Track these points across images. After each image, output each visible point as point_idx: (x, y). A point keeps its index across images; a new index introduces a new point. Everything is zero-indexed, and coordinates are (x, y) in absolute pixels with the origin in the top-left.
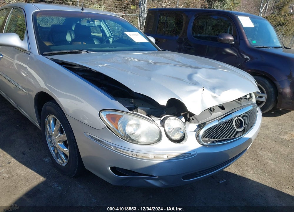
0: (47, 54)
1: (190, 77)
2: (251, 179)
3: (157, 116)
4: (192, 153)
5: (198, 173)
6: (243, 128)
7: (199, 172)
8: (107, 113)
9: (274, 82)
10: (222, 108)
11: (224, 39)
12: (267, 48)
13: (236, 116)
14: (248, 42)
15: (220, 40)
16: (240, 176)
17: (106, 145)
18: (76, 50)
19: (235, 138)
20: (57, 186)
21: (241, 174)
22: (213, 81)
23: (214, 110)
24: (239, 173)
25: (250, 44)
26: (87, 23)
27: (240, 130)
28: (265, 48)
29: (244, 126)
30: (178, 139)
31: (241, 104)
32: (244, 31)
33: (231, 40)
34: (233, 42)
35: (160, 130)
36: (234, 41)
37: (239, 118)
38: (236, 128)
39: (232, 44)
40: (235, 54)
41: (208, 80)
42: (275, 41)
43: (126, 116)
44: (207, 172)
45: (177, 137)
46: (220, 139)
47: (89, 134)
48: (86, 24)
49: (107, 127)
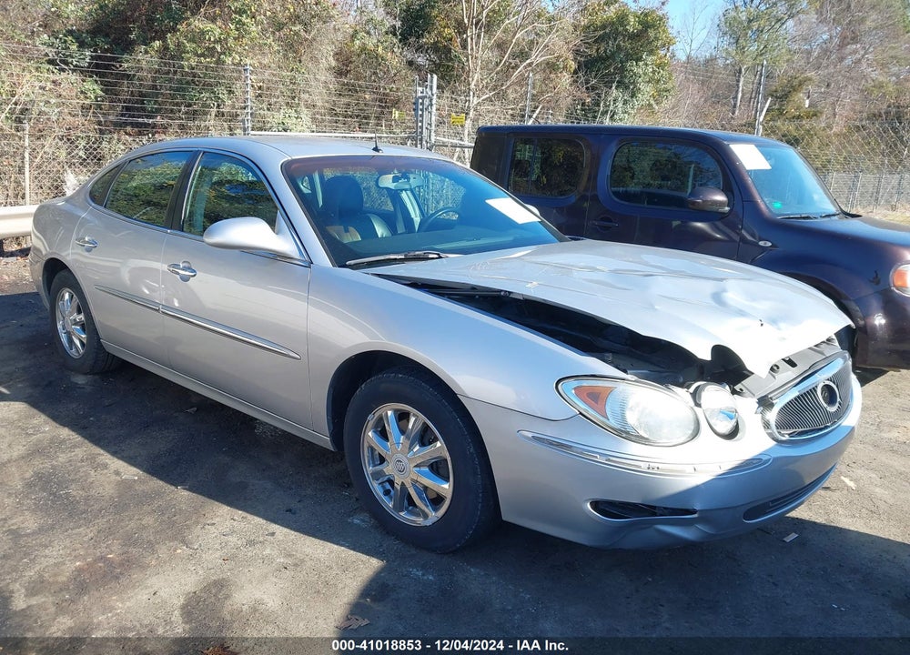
0: (355, 264)
1: (718, 298)
2: (852, 529)
3: (681, 385)
4: (765, 458)
5: (771, 505)
6: (837, 404)
7: (772, 502)
8: (574, 383)
9: (844, 302)
10: (791, 363)
11: (704, 201)
12: (808, 218)
13: (821, 379)
14: (762, 206)
15: (694, 203)
16: (824, 526)
17: (582, 453)
18: (417, 253)
19: (826, 427)
20: (423, 575)
21: (826, 520)
22: (763, 306)
23: (778, 368)
24: (820, 520)
25: (770, 211)
26: (393, 182)
27: (832, 409)
28: (804, 218)
29: (839, 400)
30: (727, 433)
31: (823, 354)
32: (749, 181)
33: (721, 204)
34: (727, 209)
35: (696, 414)
36: (728, 206)
37: (827, 383)
38: (825, 405)
39: (724, 213)
40: (718, 236)
41: (754, 304)
42: (816, 197)
43: (621, 386)
44: (785, 502)
45: (725, 427)
46: (801, 430)
47: (530, 435)
48: (392, 186)
49: (581, 413)
